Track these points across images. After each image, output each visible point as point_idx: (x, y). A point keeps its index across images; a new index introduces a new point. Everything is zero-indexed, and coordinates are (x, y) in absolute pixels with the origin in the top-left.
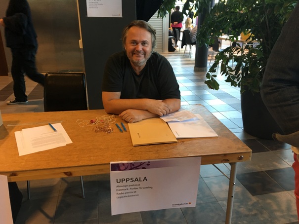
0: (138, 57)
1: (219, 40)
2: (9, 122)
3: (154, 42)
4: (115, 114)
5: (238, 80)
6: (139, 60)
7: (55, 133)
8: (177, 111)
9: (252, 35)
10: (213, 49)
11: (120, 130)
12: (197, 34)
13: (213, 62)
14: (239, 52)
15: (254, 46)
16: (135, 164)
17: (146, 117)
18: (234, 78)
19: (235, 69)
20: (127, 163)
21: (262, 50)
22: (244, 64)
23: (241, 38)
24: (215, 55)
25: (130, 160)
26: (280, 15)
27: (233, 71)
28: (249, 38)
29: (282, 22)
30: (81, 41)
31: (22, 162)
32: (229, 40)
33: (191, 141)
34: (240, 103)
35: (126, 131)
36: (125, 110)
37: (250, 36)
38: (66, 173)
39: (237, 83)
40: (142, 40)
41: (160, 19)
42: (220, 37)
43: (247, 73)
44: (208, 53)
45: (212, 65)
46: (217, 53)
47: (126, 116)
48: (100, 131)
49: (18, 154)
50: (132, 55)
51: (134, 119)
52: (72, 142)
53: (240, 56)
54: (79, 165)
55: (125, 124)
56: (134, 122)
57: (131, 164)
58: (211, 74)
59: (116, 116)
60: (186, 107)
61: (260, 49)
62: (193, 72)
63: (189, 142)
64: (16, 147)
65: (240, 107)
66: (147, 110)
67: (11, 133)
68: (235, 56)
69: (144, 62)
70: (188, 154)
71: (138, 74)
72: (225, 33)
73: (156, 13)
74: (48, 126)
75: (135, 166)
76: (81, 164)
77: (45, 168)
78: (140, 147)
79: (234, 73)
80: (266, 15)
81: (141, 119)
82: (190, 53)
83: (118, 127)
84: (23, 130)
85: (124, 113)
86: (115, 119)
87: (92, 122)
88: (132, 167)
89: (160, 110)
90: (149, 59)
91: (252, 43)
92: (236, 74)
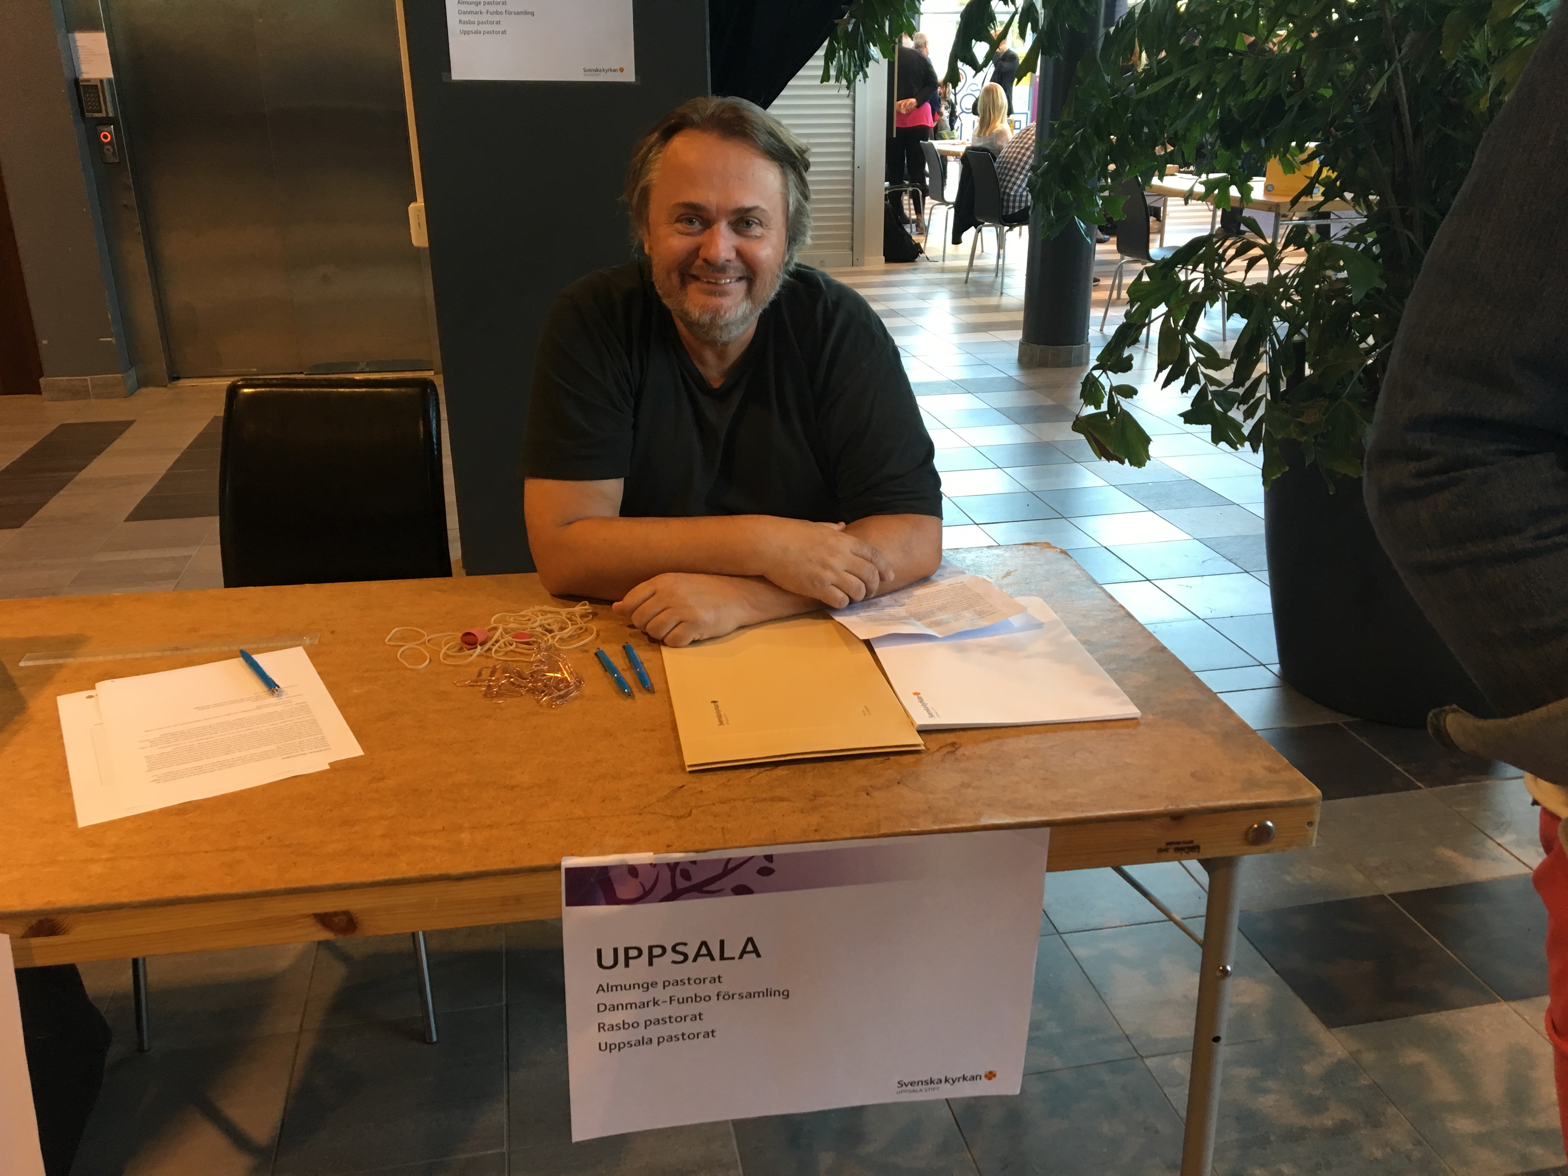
0: (712, 293)
1: (1149, 200)
2: (31, 645)
3: (800, 212)
4: (593, 600)
5: (1248, 414)
6: (716, 312)
7: (273, 700)
8: (924, 579)
9: (1326, 172)
10: (1121, 249)
11: (621, 685)
12: (1033, 168)
13: (1118, 316)
14: (1252, 263)
15: (1337, 230)
16: (692, 870)
17: (756, 616)
18: (1227, 399)
19: (1234, 354)
20: (653, 865)
21: (1375, 249)
22: (1281, 328)
23: (1268, 189)
24: (1128, 280)
25: (669, 848)
26: (1474, 63)
27: (1227, 363)
28: (1308, 191)
29: (1484, 104)
30: (417, 210)
31: (92, 861)
32: (1202, 198)
33: (995, 744)
34: (1262, 531)
35: (650, 690)
36: (646, 576)
37: (1314, 181)
38: (324, 920)
39: (1246, 431)
40: (733, 205)
41: (835, 89)
42: (1155, 181)
43: (1297, 376)
44: (1095, 270)
45: (1111, 330)
46: (1139, 267)
47: (650, 607)
48: (513, 689)
49: (73, 818)
50: (684, 284)
51: (694, 624)
52: (360, 753)
53: (1259, 286)
54: (397, 876)
55: (644, 654)
56: (695, 642)
57: (673, 867)
58: (1108, 380)
59: (599, 608)
60: (970, 558)
61: (1368, 247)
62: (1014, 372)
63: (985, 749)
64: (62, 780)
65: (1261, 556)
66: (761, 578)
67: (36, 705)
68: (1231, 284)
69: (745, 318)
70: (980, 814)
71: (716, 385)
72: (1183, 165)
73: (817, 61)
74: (237, 665)
75: (696, 879)
76: (403, 868)
77: (213, 890)
78: (723, 777)
79: (1226, 375)
80: (1397, 65)
81: (731, 625)
82: (999, 270)
83: (607, 666)
84: (105, 687)
85: (641, 591)
86: (594, 626)
87: (470, 641)
88: (681, 883)
89: (829, 576)
90: (775, 304)
91: (1327, 215)
92: (1239, 379)
